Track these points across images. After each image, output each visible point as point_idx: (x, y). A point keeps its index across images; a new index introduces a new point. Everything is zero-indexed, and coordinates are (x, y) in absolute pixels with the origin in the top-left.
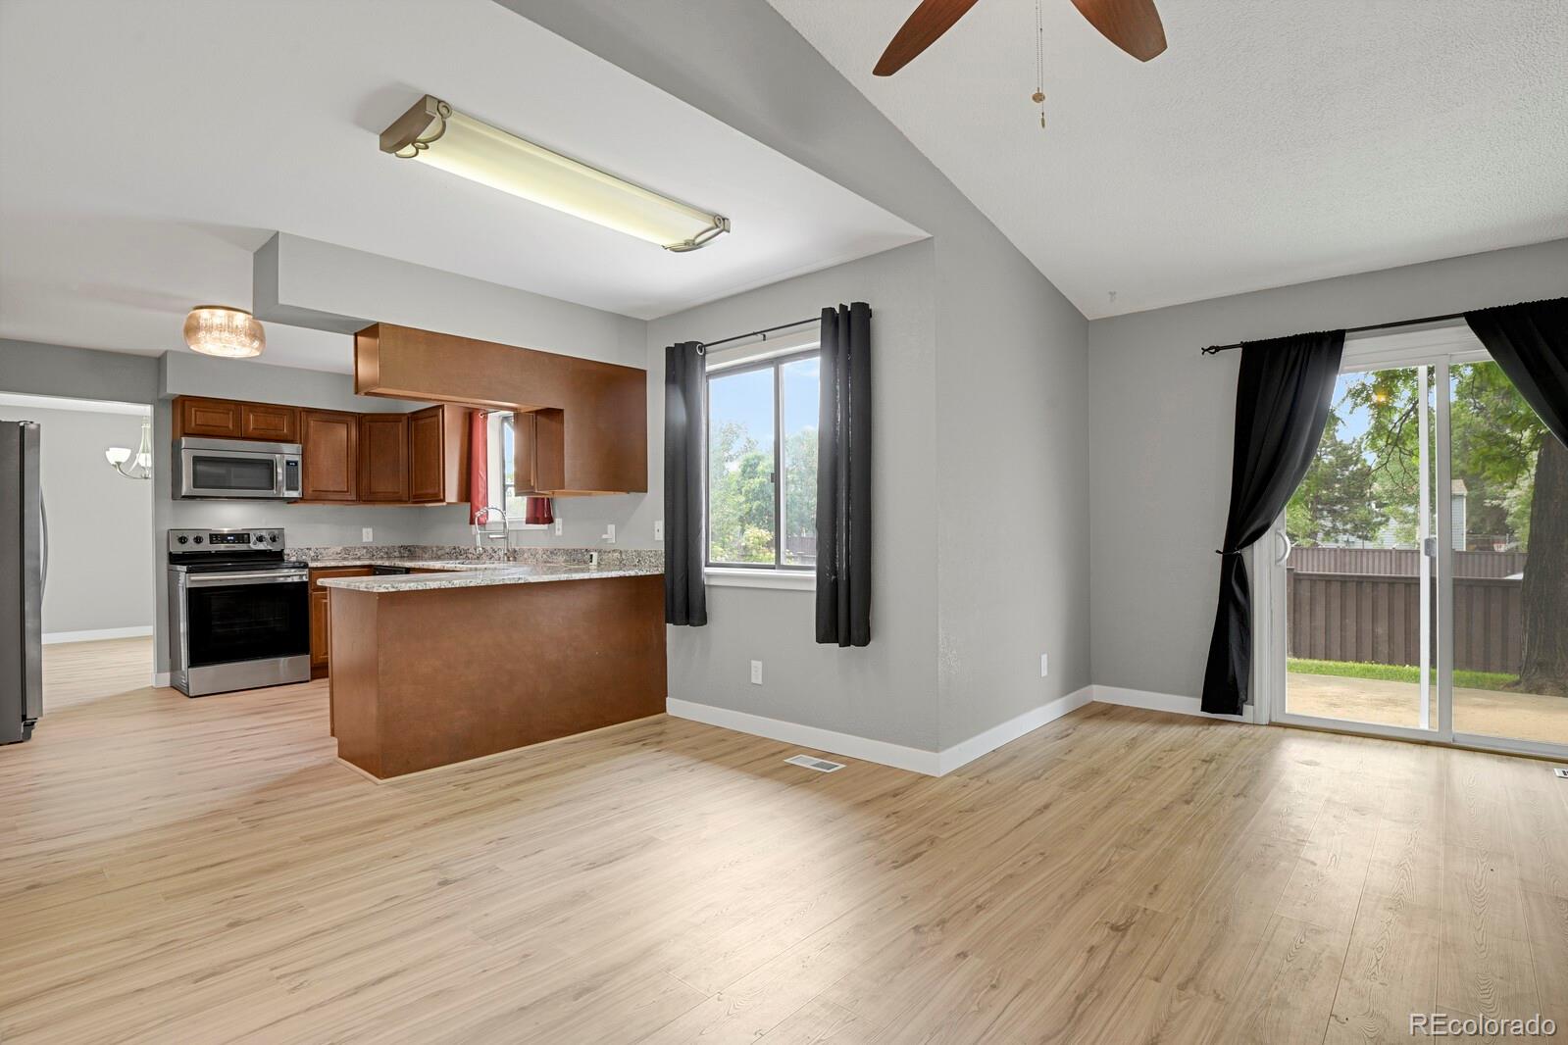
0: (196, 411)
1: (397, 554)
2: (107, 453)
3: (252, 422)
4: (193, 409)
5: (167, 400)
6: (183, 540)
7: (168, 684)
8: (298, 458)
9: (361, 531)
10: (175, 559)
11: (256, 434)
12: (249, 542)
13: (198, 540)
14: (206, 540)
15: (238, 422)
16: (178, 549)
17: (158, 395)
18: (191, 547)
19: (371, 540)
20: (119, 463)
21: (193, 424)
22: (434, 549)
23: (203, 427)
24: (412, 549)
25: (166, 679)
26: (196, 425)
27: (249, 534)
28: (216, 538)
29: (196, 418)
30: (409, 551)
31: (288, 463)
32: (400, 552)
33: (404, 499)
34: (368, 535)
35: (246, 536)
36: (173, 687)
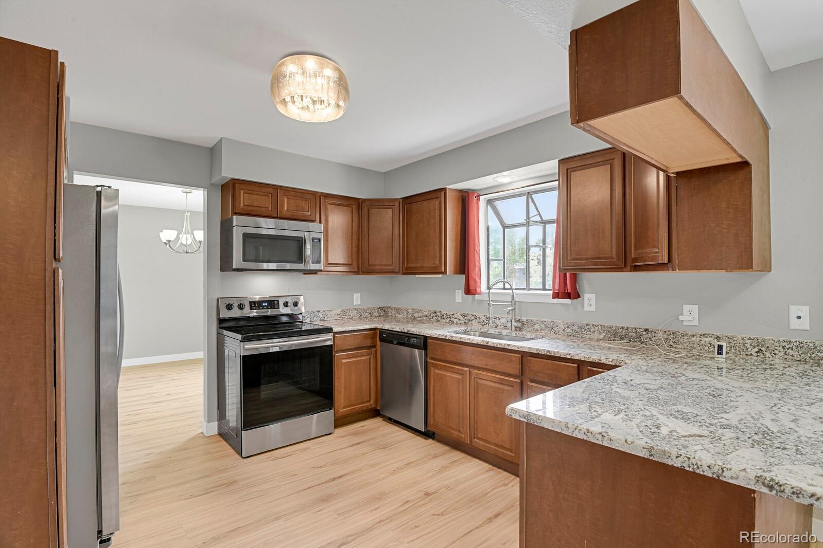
0: (244, 193)
1: (376, 314)
2: (161, 234)
3: (286, 205)
4: (242, 192)
5: (217, 185)
6: (229, 307)
7: (216, 432)
8: (321, 236)
9: (353, 296)
10: (223, 324)
11: (288, 215)
12: (279, 308)
13: (241, 307)
14: (247, 307)
15: (275, 203)
16: (225, 314)
17: (210, 181)
18: (235, 313)
19: (359, 303)
20: (169, 241)
21: (242, 205)
22: (410, 311)
23: (250, 208)
24: (386, 309)
25: (214, 428)
26: (244, 205)
27: (278, 301)
28: (254, 305)
29: (244, 199)
30: (384, 311)
31: (313, 239)
32: (378, 312)
33: (396, 271)
34: (357, 299)
35: (276, 302)
36: (221, 434)
